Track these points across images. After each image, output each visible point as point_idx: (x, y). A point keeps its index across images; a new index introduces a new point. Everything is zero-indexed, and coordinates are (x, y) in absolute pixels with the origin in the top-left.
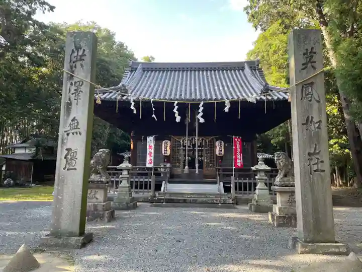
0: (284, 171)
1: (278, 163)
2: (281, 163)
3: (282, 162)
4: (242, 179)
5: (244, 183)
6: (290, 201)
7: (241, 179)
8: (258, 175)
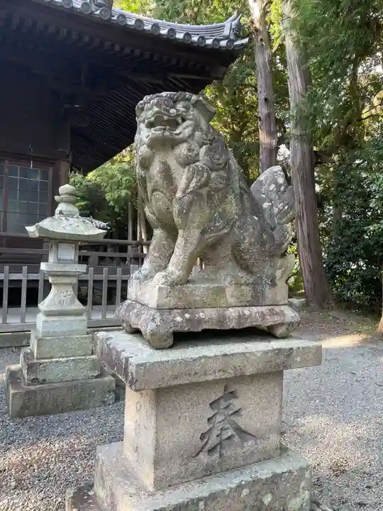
0: (196, 233)
1: (156, 168)
2: (182, 178)
3: (187, 162)
4: (7, 268)
5: (11, 281)
6: (213, 440)
7: (20, 271)
8: (51, 258)
